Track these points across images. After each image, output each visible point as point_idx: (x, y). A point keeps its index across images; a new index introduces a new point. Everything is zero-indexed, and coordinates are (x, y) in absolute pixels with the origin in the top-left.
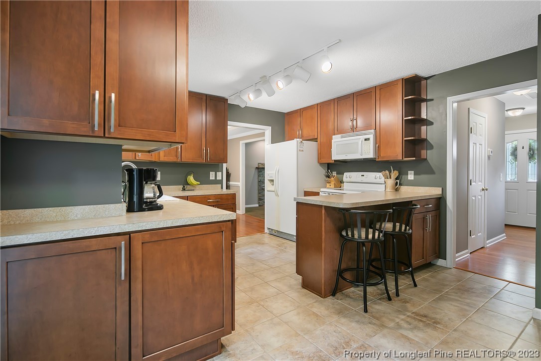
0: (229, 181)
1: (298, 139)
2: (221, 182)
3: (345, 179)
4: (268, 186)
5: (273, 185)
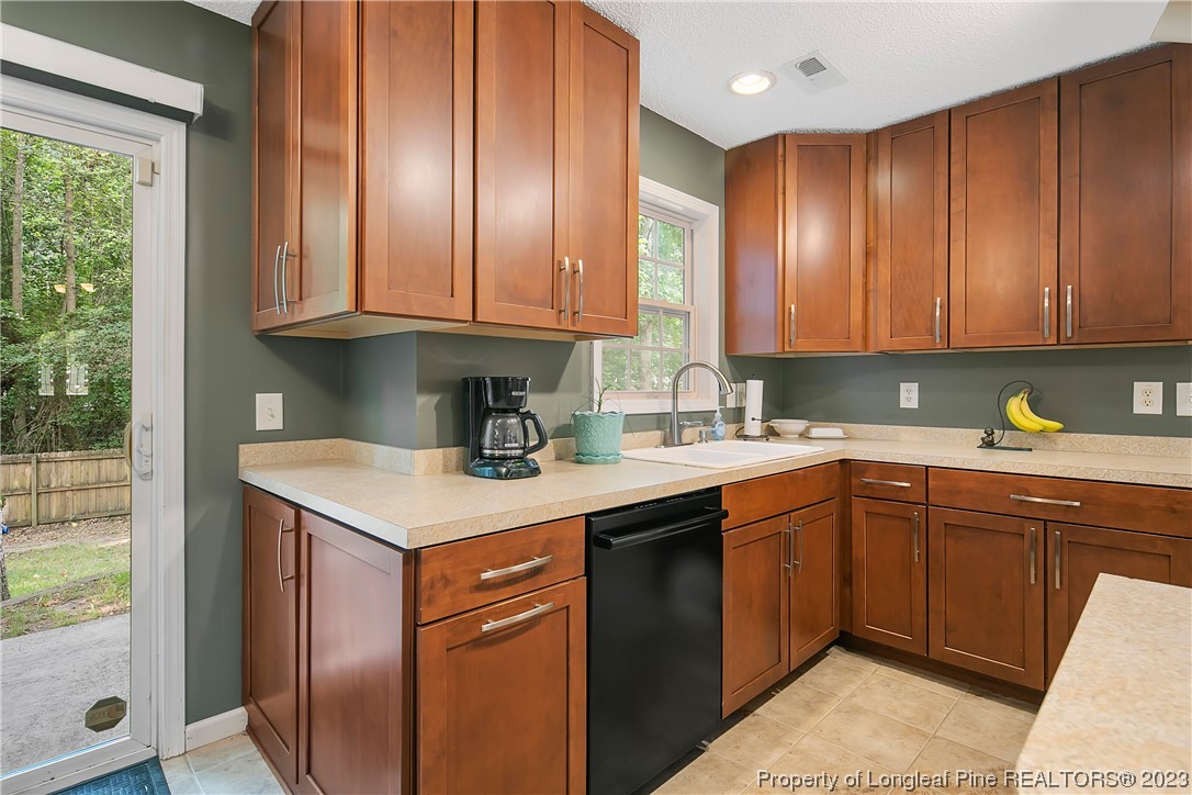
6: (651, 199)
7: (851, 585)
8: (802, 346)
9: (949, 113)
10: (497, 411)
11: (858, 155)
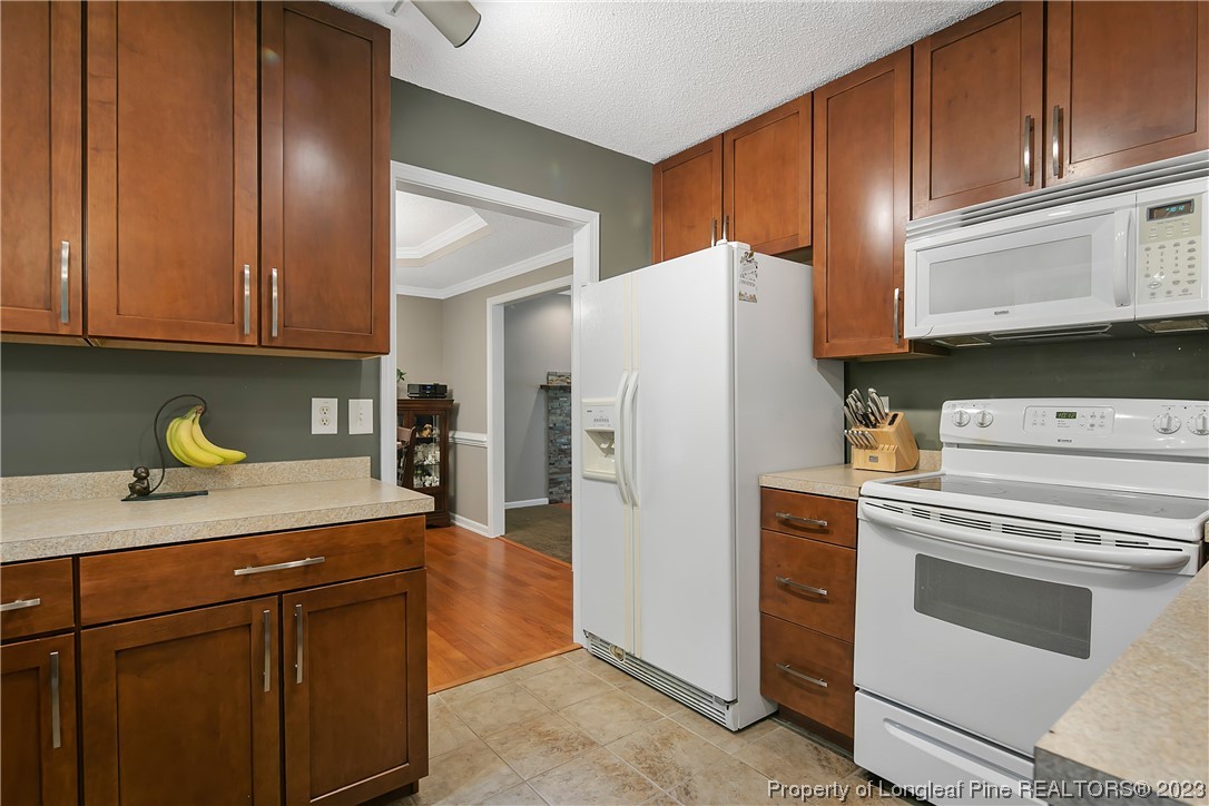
0: (455, 430)
1: (734, 244)
2: (370, 445)
3: (947, 430)
4: (585, 459)
5: (610, 451)
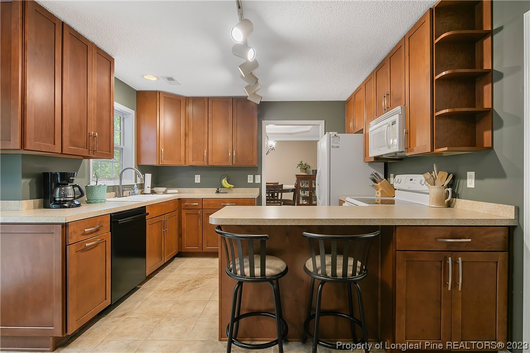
1: (331, 133)
2: (259, 185)
3: (395, 185)
6: (119, 110)
7: (181, 237)
8: (166, 162)
9: (208, 98)
10: (61, 184)
11: (183, 104)
